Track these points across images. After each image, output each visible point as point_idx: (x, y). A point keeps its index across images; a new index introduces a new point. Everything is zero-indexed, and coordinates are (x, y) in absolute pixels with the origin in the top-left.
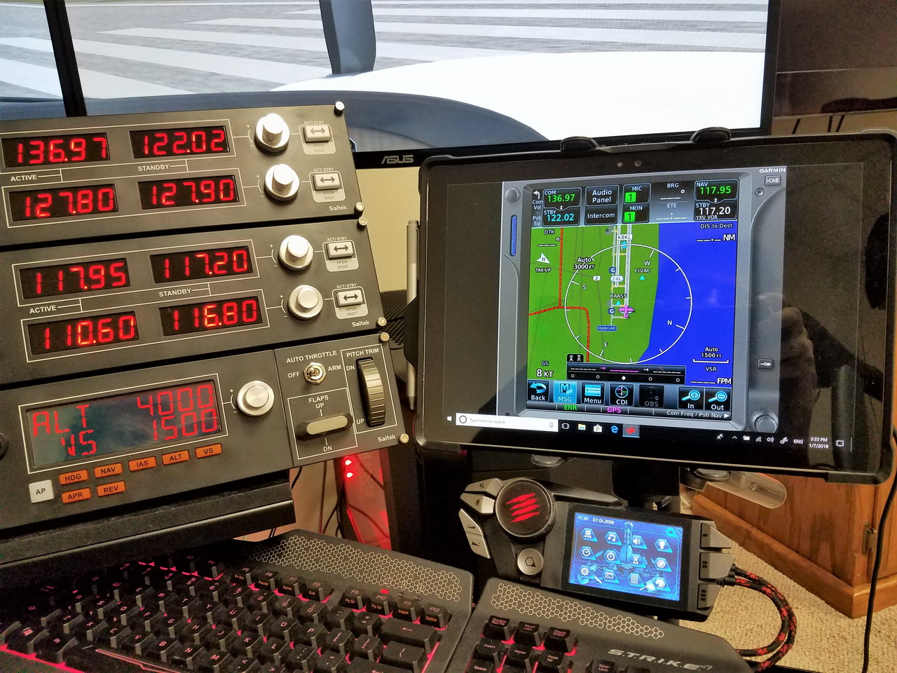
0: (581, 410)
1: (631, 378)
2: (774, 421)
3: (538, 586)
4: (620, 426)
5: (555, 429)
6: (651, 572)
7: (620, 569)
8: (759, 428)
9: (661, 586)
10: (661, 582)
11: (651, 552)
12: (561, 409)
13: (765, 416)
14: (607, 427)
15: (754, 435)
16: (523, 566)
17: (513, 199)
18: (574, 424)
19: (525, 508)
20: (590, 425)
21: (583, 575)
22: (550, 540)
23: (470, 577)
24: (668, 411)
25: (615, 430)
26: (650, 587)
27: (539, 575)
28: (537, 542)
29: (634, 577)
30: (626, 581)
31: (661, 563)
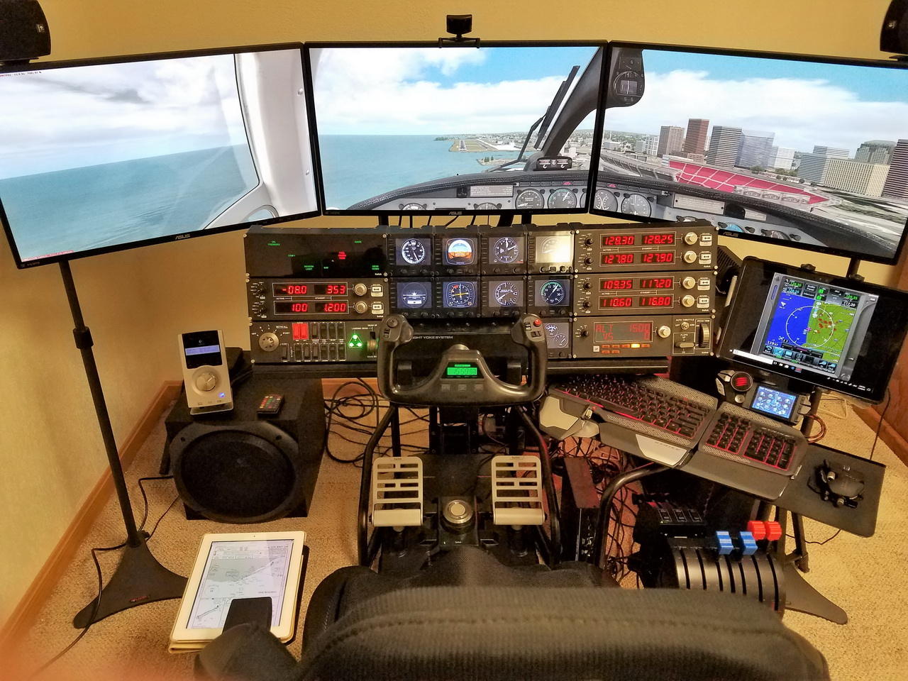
0: (782, 359)
1: (804, 352)
2: (849, 377)
3: (741, 407)
4: (795, 367)
5: (771, 363)
6: (782, 408)
7: (771, 406)
8: (843, 379)
9: (783, 413)
10: (784, 412)
11: (783, 402)
12: (775, 357)
13: (846, 375)
14: (790, 366)
15: (840, 380)
16: (737, 399)
17: (778, 279)
18: (778, 363)
19: (741, 382)
20: (784, 365)
21: (757, 406)
22: (748, 394)
23: (717, 400)
24: (814, 366)
25: (793, 368)
26: (780, 413)
27: (742, 404)
28: (744, 393)
29: (775, 409)
30: (772, 410)
31: (785, 406)
